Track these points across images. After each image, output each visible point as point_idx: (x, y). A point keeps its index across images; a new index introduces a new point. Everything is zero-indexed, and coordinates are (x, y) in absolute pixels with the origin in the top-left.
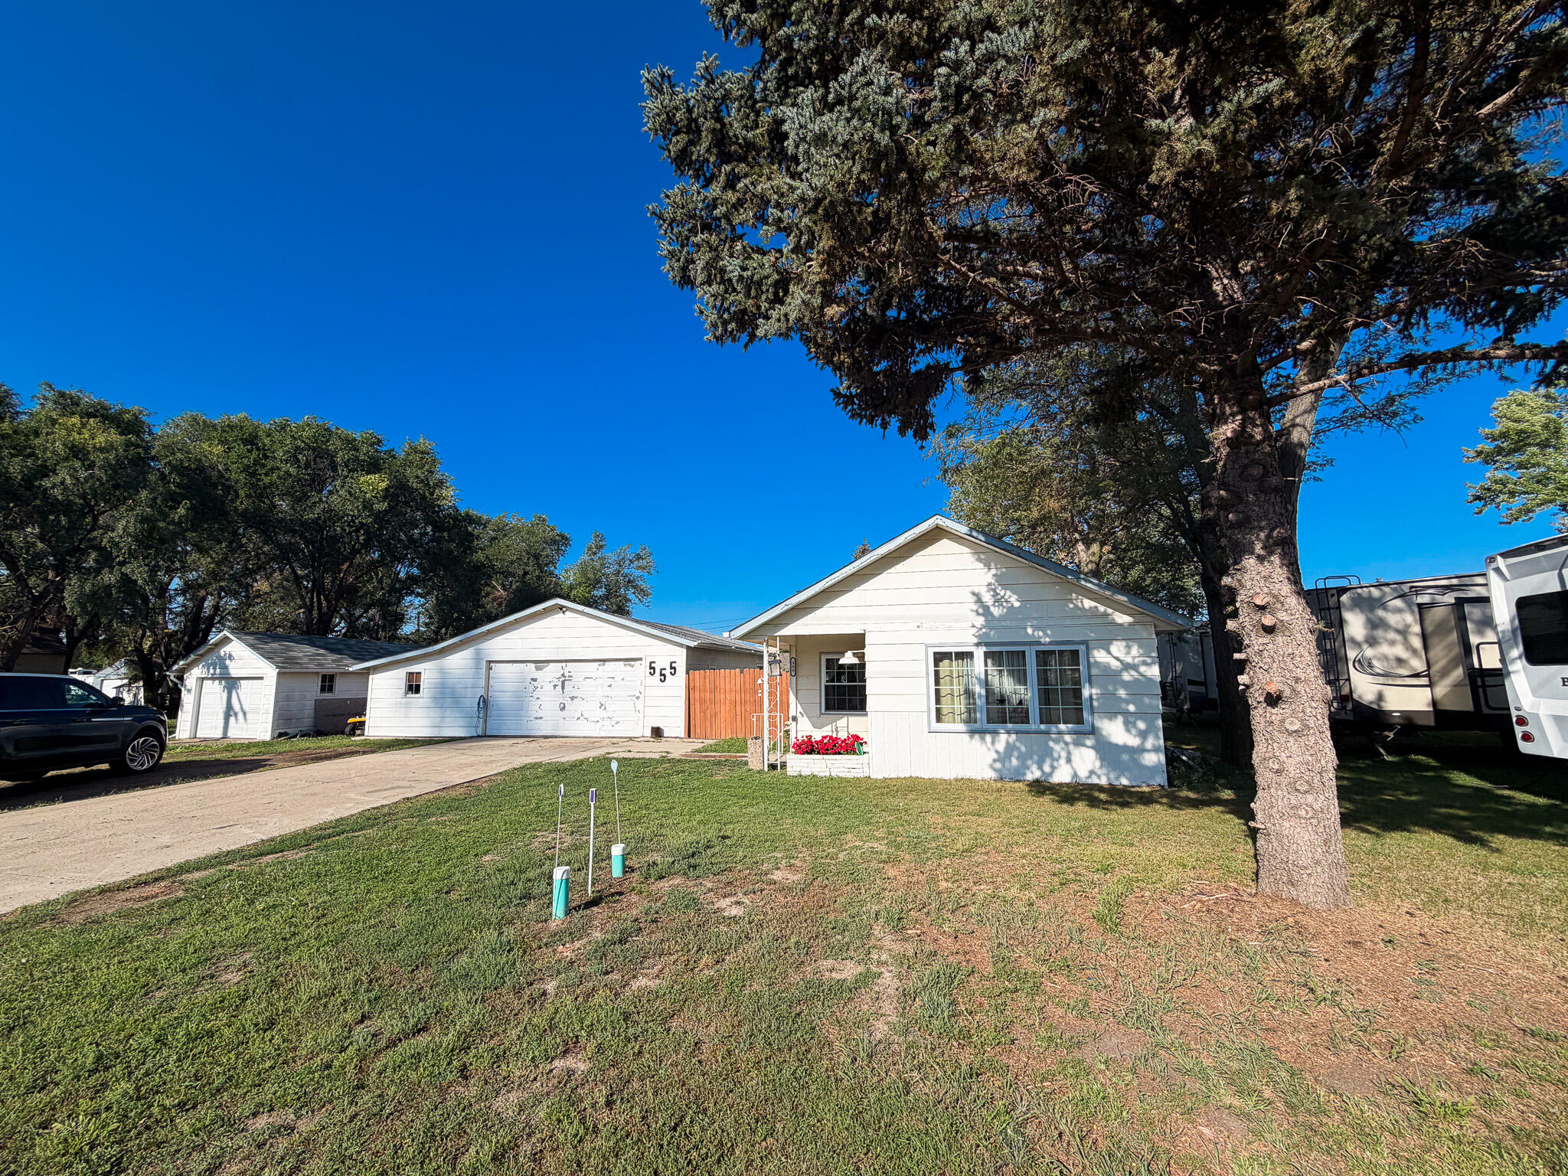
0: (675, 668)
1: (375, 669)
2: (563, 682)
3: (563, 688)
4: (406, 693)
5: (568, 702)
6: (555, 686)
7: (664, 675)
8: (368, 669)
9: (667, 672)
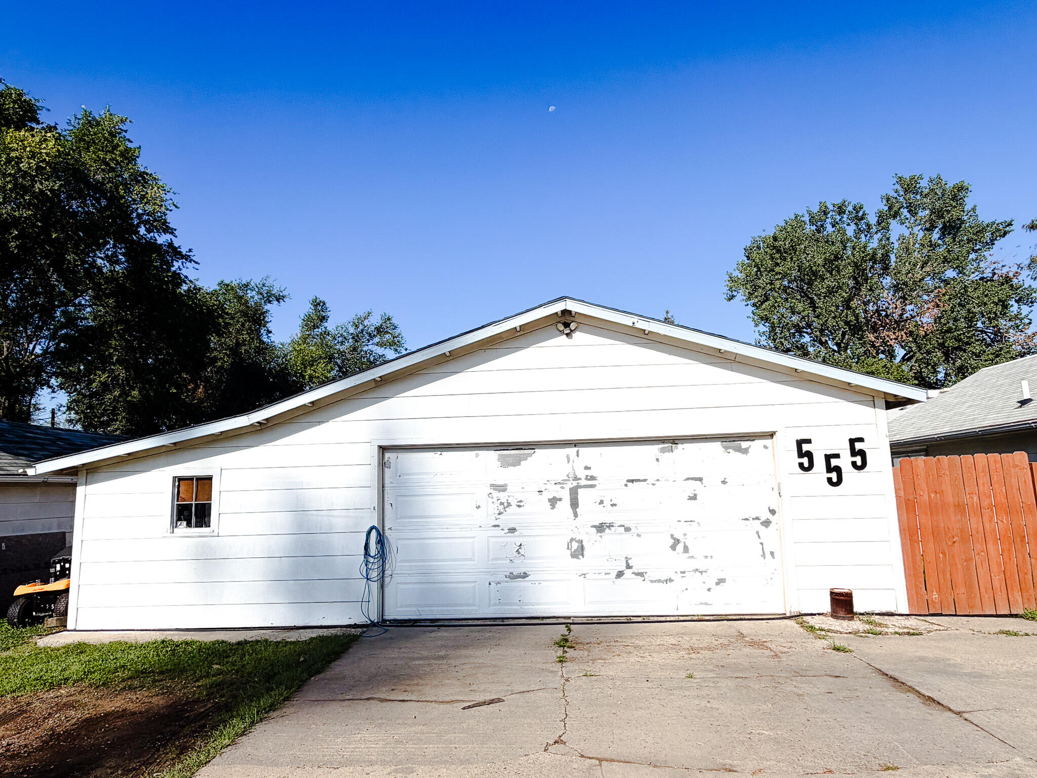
0: (862, 453)
1: (91, 471)
2: (574, 493)
3: (574, 504)
4: (174, 525)
5: (590, 538)
6: (553, 502)
7: (838, 470)
8: (73, 471)
9: (845, 462)
